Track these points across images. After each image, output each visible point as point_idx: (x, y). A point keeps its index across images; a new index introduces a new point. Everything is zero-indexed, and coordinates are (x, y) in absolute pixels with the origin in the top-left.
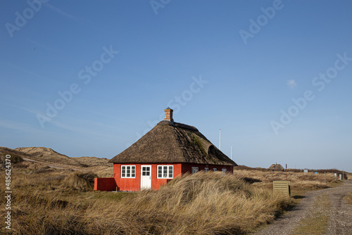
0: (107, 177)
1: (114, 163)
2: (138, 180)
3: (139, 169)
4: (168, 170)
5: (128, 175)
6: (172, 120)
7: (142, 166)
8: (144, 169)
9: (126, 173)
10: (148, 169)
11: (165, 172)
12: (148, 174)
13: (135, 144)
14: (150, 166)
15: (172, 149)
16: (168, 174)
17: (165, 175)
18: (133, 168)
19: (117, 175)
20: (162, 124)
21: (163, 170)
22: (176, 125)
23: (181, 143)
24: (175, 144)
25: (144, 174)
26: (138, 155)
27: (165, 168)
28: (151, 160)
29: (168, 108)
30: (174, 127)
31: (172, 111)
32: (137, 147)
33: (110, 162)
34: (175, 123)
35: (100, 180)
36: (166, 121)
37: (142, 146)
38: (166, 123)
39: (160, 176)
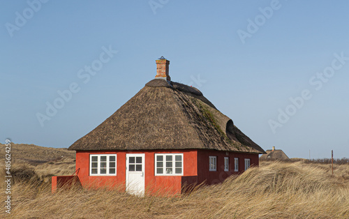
0: (65, 175)
1: (78, 151)
2: (122, 177)
3: (122, 161)
4: (174, 161)
5: (103, 171)
6: (168, 78)
7: (128, 156)
8: (132, 160)
9: (99, 168)
10: (139, 160)
11: (169, 165)
12: (139, 168)
13: (112, 118)
14: (143, 155)
15: (178, 127)
16: (174, 167)
17: (170, 170)
18: (112, 158)
19: (82, 171)
20: (152, 85)
21: (164, 161)
22: (175, 86)
23: (189, 117)
24: (182, 120)
25: (132, 168)
26: (121, 138)
27: (169, 158)
28: (144, 145)
29: (162, 59)
30: (174, 89)
31: (168, 63)
32: (116, 125)
33: (70, 149)
34: (172, 83)
35: (58, 178)
36: (161, 80)
37: (123, 123)
38: (162, 84)
39: (160, 171)
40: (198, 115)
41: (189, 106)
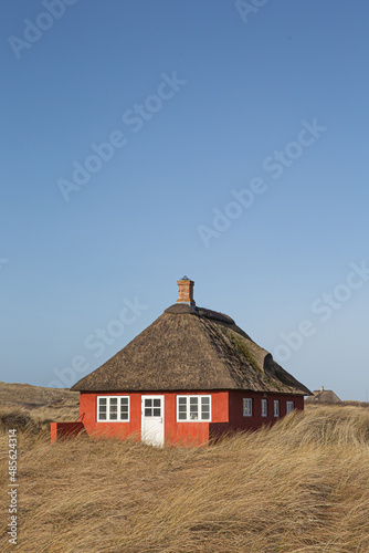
0: (67, 421)
1: (82, 392)
2: (136, 425)
3: (136, 404)
4: (200, 405)
5: (114, 416)
6: (193, 303)
7: (144, 397)
8: (148, 402)
9: (108, 413)
10: (157, 402)
11: (194, 409)
12: (157, 413)
13: (124, 351)
14: (161, 397)
15: (204, 363)
16: (200, 412)
17: (194, 415)
18: (124, 401)
19: (88, 416)
20: (173, 311)
21: (188, 405)
22: (201, 313)
23: (219, 351)
24: (209, 354)
25: (148, 413)
26: (135, 376)
27: (194, 401)
28: (164, 385)
29: (185, 279)
30: (199, 316)
31: (192, 284)
32: (128, 360)
33: (73, 389)
34: (197, 309)
35: (59, 425)
36: (183, 305)
37: (138, 358)
38: (185, 310)
39: (183, 416)
40: (229, 348)
41: (218, 337)
